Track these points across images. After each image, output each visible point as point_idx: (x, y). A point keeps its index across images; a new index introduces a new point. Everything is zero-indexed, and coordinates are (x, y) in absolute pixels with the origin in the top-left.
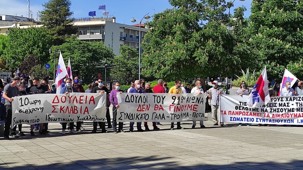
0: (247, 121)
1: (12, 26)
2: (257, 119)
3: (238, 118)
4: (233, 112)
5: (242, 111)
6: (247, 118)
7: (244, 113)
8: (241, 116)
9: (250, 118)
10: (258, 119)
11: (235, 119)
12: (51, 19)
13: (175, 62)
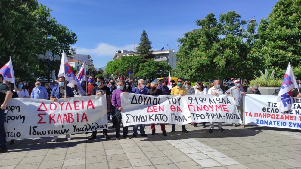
0: (278, 125)
2: (290, 123)
3: (266, 121)
4: (260, 114)
5: (271, 114)
6: (278, 122)
7: (273, 116)
8: (269, 119)
9: (281, 122)
10: (292, 123)
11: (262, 122)
13: (199, 66)
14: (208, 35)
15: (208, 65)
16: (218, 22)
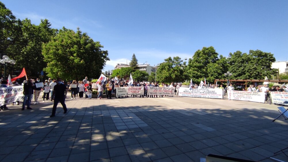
1: (122, 67)
3: (184, 95)
7: (186, 93)
9: (188, 95)
12: (132, 65)
13: (165, 77)
14: (169, 66)
15: (169, 77)
16: (173, 60)
